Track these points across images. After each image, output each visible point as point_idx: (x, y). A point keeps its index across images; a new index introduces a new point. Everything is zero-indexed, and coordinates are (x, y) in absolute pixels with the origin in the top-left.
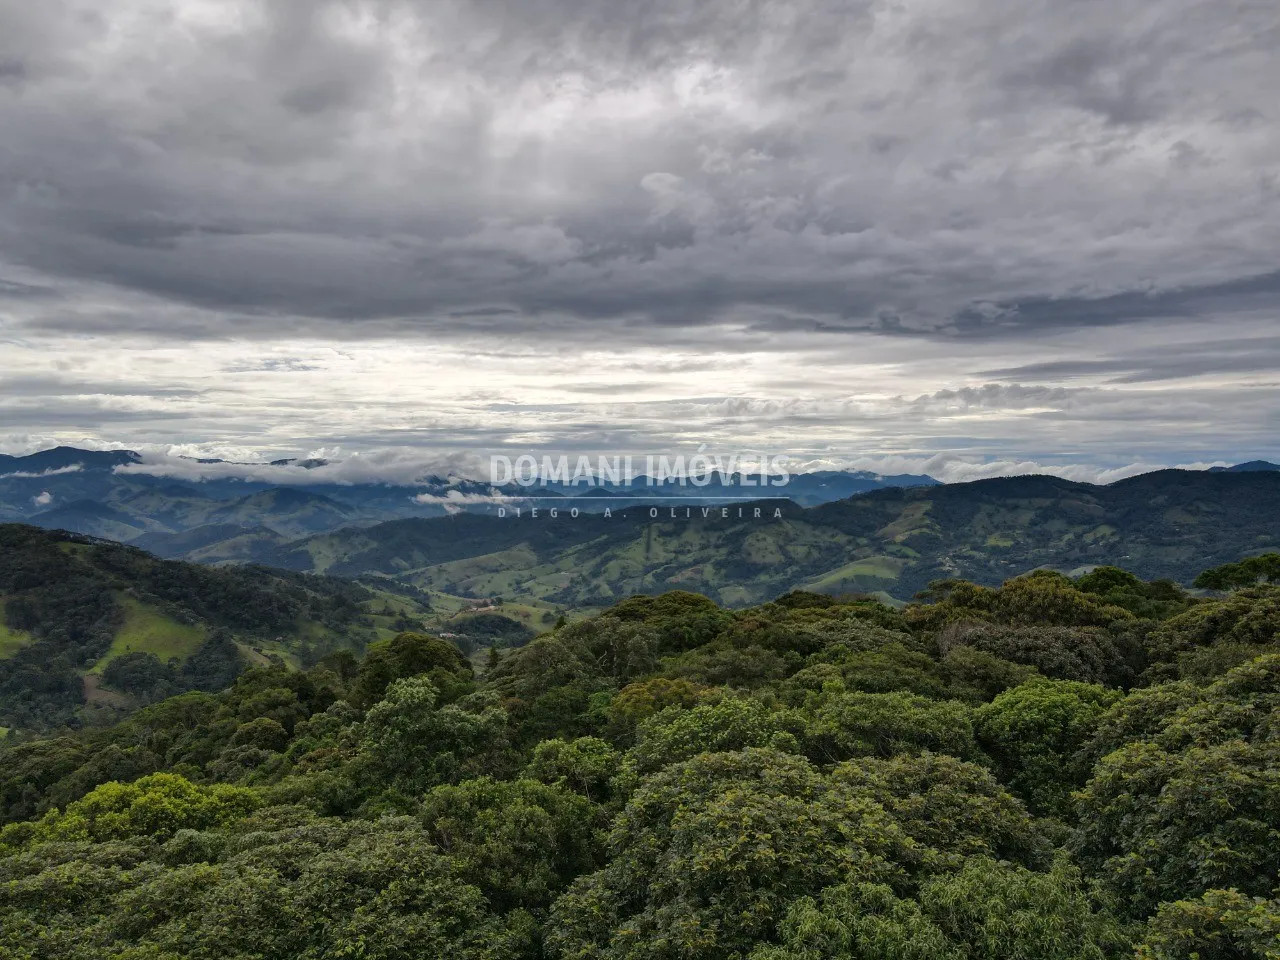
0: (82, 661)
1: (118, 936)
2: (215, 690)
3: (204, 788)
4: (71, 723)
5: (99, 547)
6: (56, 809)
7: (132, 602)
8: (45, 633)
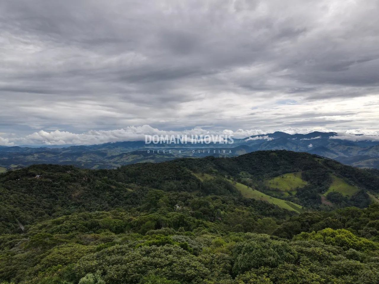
0: (320, 192)
1: (332, 273)
2: (361, 208)
3: (358, 238)
4: (318, 208)
5: (326, 160)
6: (315, 231)
7: (335, 177)
8: (311, 182)
